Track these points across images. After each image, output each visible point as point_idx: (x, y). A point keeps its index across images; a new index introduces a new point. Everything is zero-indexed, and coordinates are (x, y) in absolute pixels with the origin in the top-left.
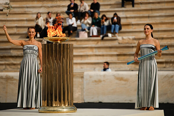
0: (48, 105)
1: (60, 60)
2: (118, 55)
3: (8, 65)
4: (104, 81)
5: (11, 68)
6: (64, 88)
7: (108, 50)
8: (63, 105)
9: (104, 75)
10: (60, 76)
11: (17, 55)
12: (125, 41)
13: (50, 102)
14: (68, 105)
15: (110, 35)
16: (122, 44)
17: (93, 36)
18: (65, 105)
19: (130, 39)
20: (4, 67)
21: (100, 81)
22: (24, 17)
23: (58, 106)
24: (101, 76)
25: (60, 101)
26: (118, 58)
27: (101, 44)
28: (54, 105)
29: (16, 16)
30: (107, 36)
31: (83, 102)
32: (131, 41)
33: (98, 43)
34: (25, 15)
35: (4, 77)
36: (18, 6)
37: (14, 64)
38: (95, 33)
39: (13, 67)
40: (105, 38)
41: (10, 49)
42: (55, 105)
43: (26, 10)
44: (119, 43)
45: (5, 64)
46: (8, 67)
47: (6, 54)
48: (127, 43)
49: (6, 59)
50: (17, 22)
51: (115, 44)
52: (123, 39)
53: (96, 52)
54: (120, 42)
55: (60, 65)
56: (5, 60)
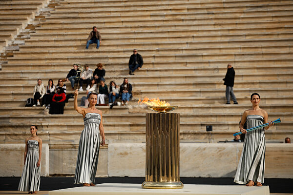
0: (154, 181)
1: (168, 131)
2: (130, 125)
3: (9, 135)
4: (130, 153)
5: (12, 138)
6: (172, 162)
7: (118, 119)
8: (171, 180)
9: (131, 147)
10: (167, 148)
11: (17, 125)
12: (136, 111)
13: (156, 176)
14: (176, 180)
15: (119, 103)
16: (132, 113)
17: (100, 105)
18: (173, 180)
19: (141, 108)
20: (4, 137)
21: (126, 154)
22: (20, 84)
23: (166, 181)
24: (127, 148)
25: (168, 176)
26: (130, 129)
27: (110, 113)
28: (161, 181)
29: (10, 82)
30: (117, 105)
31: (107, 176)
32: (142, 111)
33: (106, 112)
34: (21, 82)
35: (19, 149)
36: (12, 71)
37: (16, 135)
38: (102, 102)
39: (14, 137)
40: (114, 107)
41: (9, 118)
42: (163, 180)
43: (21, 75)
44: (129, 113)
45: (6, 135)
46: (9, 137)
47: (5, 124)
48: (138, 113)
49: (5, 129)
50: (13, 89)
51: (125, 113)
52: (134, 108)
53: (104, 122)
54: (131, 111)
55: (168, 137)
56: (5, 131)
